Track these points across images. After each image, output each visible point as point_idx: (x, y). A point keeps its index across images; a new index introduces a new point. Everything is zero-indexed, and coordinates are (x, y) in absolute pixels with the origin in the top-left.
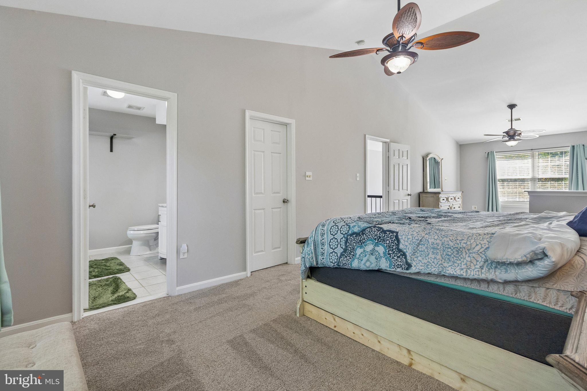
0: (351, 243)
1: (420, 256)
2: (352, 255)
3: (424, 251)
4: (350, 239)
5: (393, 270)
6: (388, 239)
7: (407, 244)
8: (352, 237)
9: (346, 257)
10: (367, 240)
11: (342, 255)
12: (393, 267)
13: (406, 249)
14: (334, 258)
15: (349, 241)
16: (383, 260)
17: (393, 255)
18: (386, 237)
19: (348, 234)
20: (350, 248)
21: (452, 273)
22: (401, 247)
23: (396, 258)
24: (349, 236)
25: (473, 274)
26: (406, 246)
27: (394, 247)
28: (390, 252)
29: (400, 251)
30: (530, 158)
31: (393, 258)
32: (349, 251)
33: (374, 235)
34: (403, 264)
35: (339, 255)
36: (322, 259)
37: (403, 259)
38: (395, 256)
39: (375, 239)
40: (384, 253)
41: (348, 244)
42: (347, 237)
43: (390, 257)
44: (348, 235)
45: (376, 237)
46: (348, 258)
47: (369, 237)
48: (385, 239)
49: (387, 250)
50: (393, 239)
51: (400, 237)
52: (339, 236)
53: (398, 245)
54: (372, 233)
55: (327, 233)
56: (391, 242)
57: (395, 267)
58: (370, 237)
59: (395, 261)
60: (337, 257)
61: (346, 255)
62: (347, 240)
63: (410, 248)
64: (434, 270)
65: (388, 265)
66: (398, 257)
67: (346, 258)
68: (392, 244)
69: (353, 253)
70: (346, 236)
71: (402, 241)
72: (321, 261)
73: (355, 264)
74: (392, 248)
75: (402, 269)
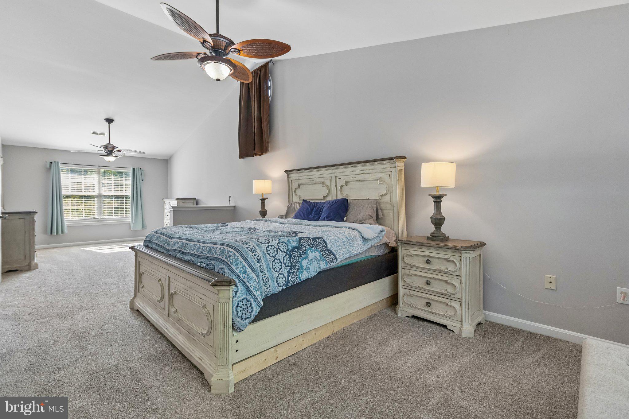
0: (294, 258)
1: (339, 250)
2: (296, 269)
3: (340, 245)
4: (293, 254)
5: (329, 266)
6: (320, 244)
7: (331, 244)
8: (294, 252)
9: (293, 273)
10: (306, 250)
11: (289, 273)
12: (328, 264)
13: (331, 248)
14: (282, 281)
15: (292, 257)
16: (321, 262)
17: (326, 256)
18: (317, 243)
19: (289, 250)
20: (294, 263)
21: (356, 253)
22: (329, 247)
23: (328, 257)
24: (292, 252)
25: (362, 250)
26: (331, 245)
27: (325, 249)
28: (324, 254)
29: (328, 250)
30: (95, 174)
31: (326, 258)
32: (294, 267)
33: (310, 244)
34: (333, 259)
35: (286, 275)
36: (266, 289)
37: (331, 256)
38: (327, 256)
39: (312, 247)
40: (320, 256)
41: (292, 260)
42: (290, 253)
43: (324, 257)
44: (290, 252)
45: (312, 245)
46: (295, 273)
47: (306, 247)
48: (317, 245)
49: (321, 253)
50: (323, 243)
51: (326, 240)
52: (281, 255)
53: (326, 247)
54: (308, 243)
55: (265, 257)
56: (322, 246)
57: (329, 264)
58: (308, 247)
59: (328, 259)
60: (284, 279)
61: (293, 272)
62: (291, 256)
63: (334, 246)
64: (347, 256)
65: (325, 264)
66: (329, 256)
67: (293, 275)
68: (323, 247)
69: (297, 267)
70: (288, 253)
71: (328, 243)
72: (266, 291)
73: (305, 276)
74: (324, 250)
75: (334, 263)
